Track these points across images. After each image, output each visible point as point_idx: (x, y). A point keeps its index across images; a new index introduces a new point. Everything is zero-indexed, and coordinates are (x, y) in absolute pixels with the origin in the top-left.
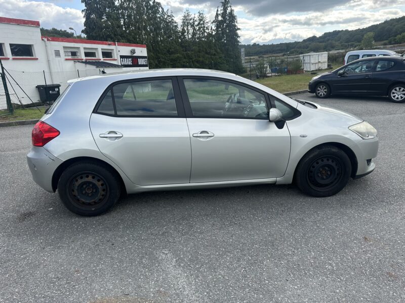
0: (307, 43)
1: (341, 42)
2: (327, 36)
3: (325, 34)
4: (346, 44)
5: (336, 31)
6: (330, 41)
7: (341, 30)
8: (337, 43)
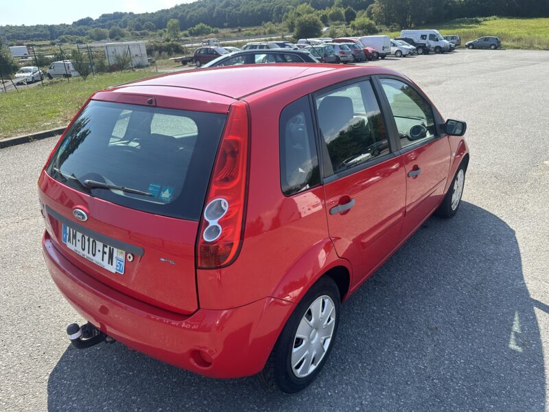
0: (81, 27)
1: (130, 30)
2: (106, 18)
3: (103, 16)
4: (138, 32)
5: (117, 13)
6: (113, 27)
7: (123, 12)
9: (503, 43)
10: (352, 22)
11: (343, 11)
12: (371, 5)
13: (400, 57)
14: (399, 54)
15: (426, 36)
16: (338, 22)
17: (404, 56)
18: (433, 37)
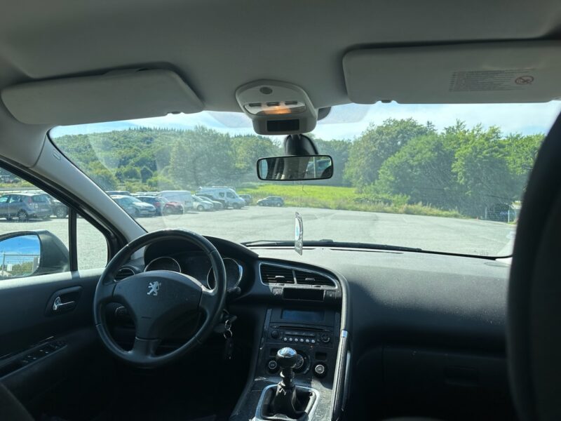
9: (286, 202)
10: (149, 180)
11: (138, 170)
12: (167, 167)
13: (202, 211)
14: (201, 209)
15: (223, 193)
16: (134, 179)
17: (207, 210)
18: (229, 194)
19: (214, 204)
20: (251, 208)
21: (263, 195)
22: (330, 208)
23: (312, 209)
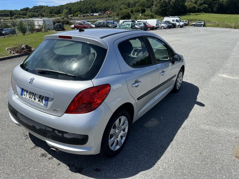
0: (24, 12)
1: (47, 13)
2: (36, 8)
3: (34, 7)
4: (50, 15)
5: (41, 6)
6: (39, 12)
8: (44, 14)
9: (206, 24)
10: (144, 13)
11: (140, 9)
12: (152, 6)
13: (163, 29)
19: (169, 25)
20: (187, 28)
21: (195, 20)
22: (231, 28)
23: (221, 28)
